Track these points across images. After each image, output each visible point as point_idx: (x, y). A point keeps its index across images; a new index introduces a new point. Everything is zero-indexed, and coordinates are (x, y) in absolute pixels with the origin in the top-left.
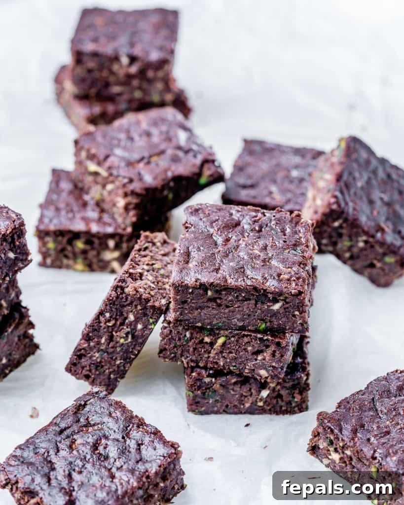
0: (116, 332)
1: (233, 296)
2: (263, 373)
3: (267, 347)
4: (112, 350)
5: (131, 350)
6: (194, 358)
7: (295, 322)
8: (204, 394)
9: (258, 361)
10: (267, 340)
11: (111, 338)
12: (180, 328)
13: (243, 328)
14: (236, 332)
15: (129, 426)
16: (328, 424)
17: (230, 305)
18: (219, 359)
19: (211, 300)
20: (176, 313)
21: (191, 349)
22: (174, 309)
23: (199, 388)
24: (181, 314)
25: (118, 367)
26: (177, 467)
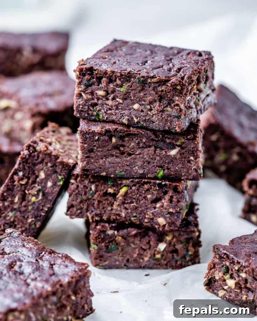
0: (28, 191)
1: (135, 142)
2: (161, 221)
3: (166, 193)
4: (24, 209)
5: (41, 208)
6: (98, 212)
7: (190, 168)
8: (107, 247)
9: (157, 209)
10: (165, 185)
11: (24, 197)
12: (86, 182)
13: (142, 176)
14: (137, 180)
15: (41, 253)
16: (223, 251)
17: (132, 153)
18: (121, 211)
19: (116, 147)
20: (83, 163)
21: (96, 203)
22: (81, 159)
23: (103, 240)
24: (88, 163)
25: (30, 225)
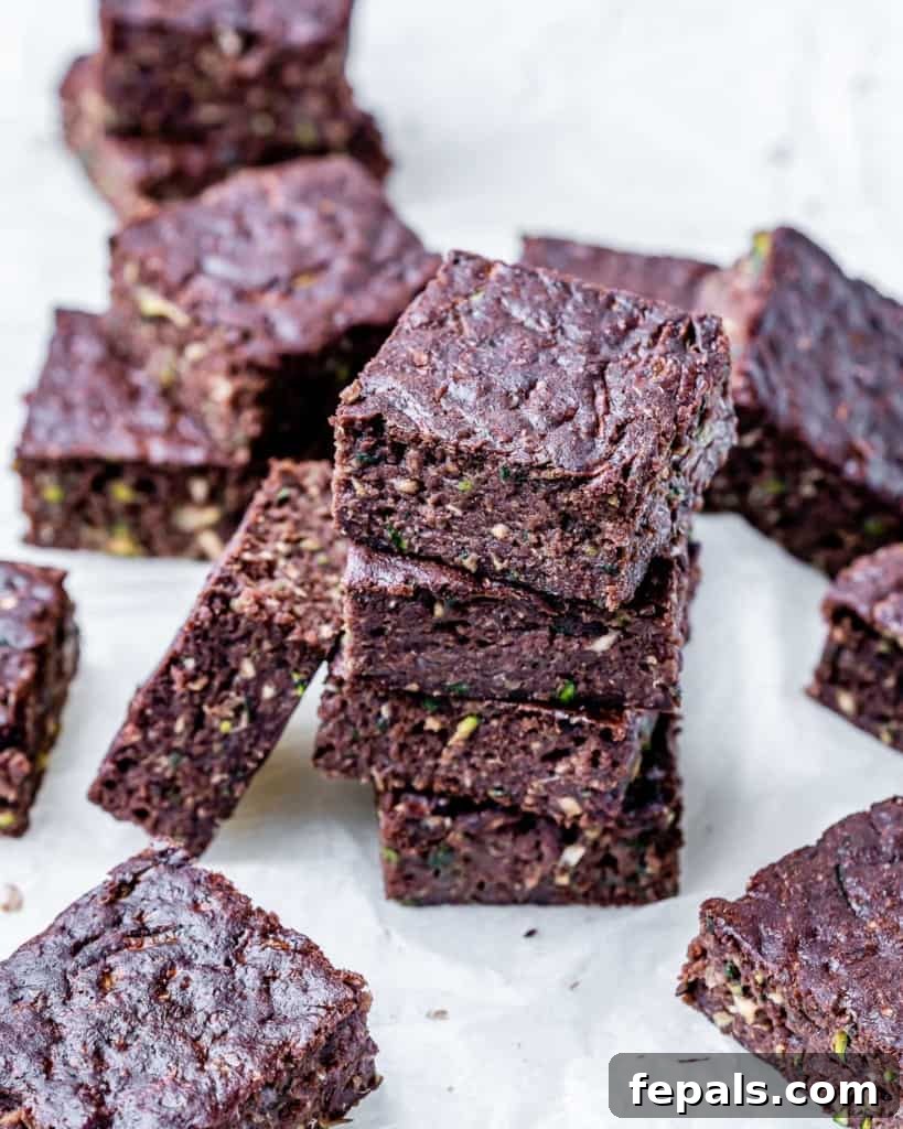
0: (211, 705)
1: (497, 618)
2: (569, 805)
3: (580, 741)
4: (197, 750)
5: (246, 749)
6: (400, 768)
7: (648, 682)
8: (424, 855)
9: (556, 778)
10: (580, 724)
11: (198, 721)
12: (367, 697)
13: (519, 696)
14: (503, 705)
15: (242, 933)
16: (725, 929)
17: (489, 641)
18: (461, 772)
19: (446, 626)
20: (357, 660)
21: (394, 748)
22: (352, 650)
23: (414, 841)
24: (369, 662)
25: (217, 789)
26: (359, 1033)
